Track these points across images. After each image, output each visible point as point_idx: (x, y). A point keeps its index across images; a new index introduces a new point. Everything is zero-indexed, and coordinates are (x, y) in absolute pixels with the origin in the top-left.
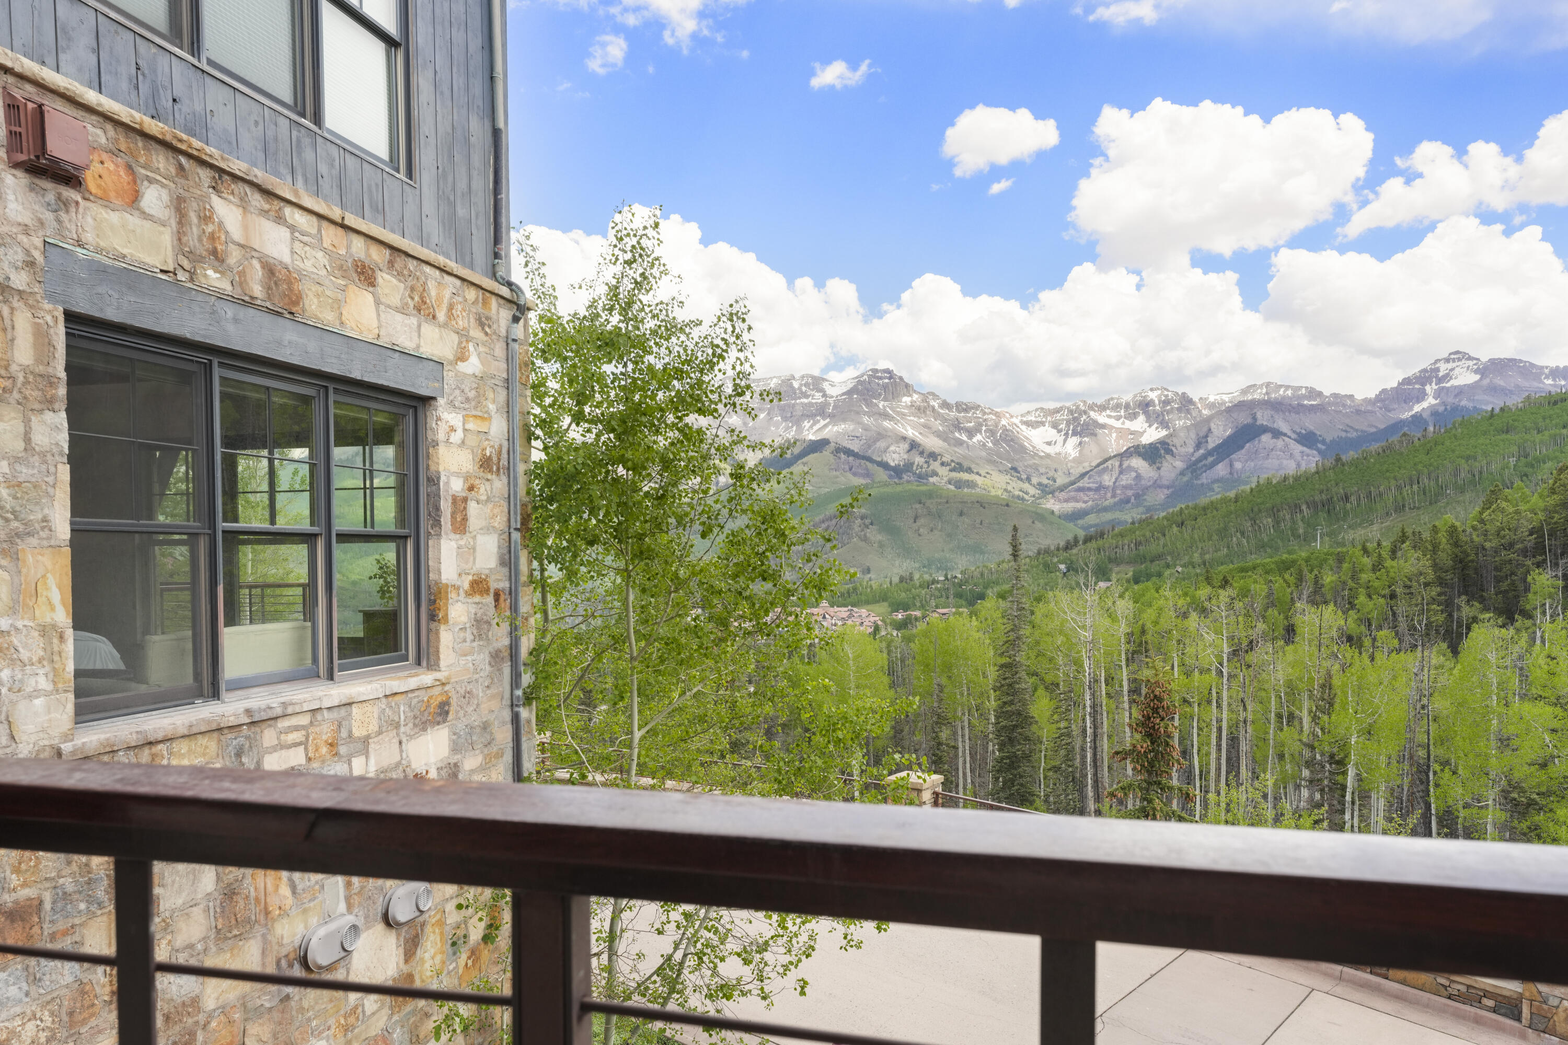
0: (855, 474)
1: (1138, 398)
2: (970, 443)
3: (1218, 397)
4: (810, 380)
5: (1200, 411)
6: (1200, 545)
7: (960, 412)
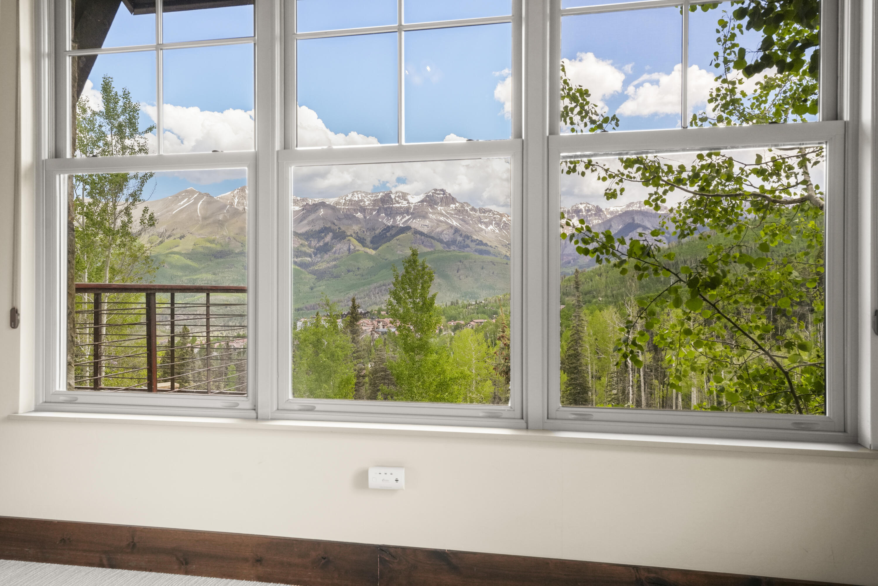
0: (425, 246)
1: (574, 208)
2: (487, 230)
3: (615, 208)
4: (401, 194)
5: (606, 216)
6: (610, 286)
7: (481, 213)
